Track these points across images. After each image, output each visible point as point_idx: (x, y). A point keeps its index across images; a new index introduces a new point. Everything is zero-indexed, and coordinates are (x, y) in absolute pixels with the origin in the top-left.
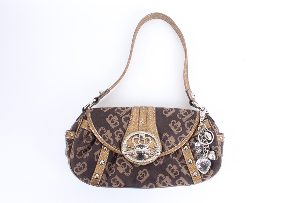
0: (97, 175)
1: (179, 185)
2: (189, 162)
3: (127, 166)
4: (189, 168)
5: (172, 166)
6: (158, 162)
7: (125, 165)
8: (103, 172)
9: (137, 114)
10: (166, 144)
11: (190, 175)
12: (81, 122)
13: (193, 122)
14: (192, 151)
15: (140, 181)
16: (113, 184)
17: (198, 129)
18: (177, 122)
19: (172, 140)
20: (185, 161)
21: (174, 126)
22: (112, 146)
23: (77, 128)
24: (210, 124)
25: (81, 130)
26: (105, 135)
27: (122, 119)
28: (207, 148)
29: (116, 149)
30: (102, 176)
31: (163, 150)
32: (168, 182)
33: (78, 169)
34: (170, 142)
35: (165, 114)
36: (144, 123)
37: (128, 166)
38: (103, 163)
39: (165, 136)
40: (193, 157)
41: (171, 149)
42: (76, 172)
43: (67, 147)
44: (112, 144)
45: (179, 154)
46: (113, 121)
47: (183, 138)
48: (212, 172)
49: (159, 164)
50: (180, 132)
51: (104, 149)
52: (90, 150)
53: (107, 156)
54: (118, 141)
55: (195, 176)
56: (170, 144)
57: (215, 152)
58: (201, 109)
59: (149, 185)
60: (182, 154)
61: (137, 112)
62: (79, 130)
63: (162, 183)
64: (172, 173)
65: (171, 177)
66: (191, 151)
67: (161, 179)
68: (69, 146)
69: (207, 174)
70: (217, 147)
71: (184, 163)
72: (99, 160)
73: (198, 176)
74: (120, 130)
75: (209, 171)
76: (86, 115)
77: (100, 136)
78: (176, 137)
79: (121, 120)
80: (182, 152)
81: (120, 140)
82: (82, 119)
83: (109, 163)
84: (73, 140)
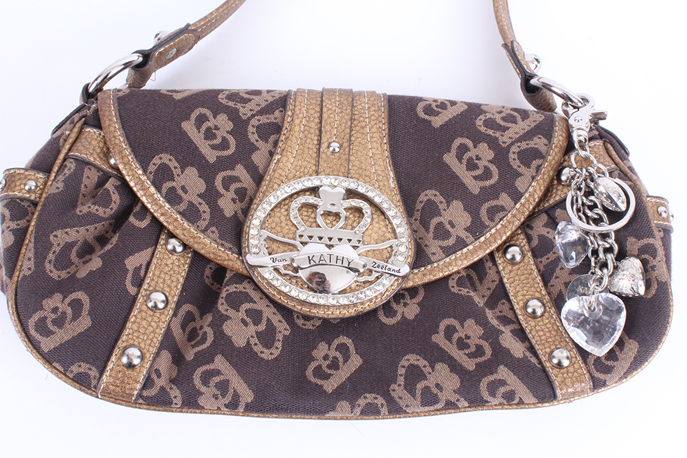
0: (134, 352)
1: (494, 401)
2: (530, 310)
3: (265, 319)
4: (530, 336)
5: (458, 327)
6: (399, 308)
7: (256, 316)
8: (162, 343)
9: (312, 112)
10: (431, 235)
11: (540, 363)
12: (73, 136)
13: (543, 149)
14: (542, 268)
15: (320, 382)
16: (202, 394)
17: (563, 178)
18: (475, 147)
19: (456, 215)
20: (512, 309)
21: (464, 162)
22: (203, 231)
23: (56, 158)
24: (610, 156)
25: (71, 165)
26: (174, 184)
27: (251, 129)
28: (608, 246)
29: (222, 245)
30: (154, 359)
31: (420, 258)
32: (444, 386)
33: (49, 321)
34: (448, 227)
35: (427, 117)
36: (341, 146)
37: (268, 320)
38: (161, 305)
39: (429, 200)
40: (544, 292)
41: (453, 257)
42: (38, 337)
43: (7, 232)
44: (203, 224)
45: (485, 282)
46: (209, 135)
47: (502, 209)
48: (632, 347)
49: (403, 317)
50: (491, 186)
51: (170, 247)
52: (109, 247)
53: (182, 280)
54: (228, 215)
55: (559, 365)
56: (447, 235)
57: (645, 263)
58: (572, 101)
59: (362, 402)
60: (497, 279)
61: (311, 104)
62: (62, 167)
63: (418, 392)
64: (461, 353)
65: (455, 367)
66: (534, 267)
67: (415, 375)
68: (13, 225)
69: (611, 355)
70: (651, 241)
71: (510, 315)
72: (143, 292)
73: (572, 364)
74: (240, 171)
75: (620, 343)
76: (96, 111)
77: (152, 189)
78: (472, 204)
79: (246, 131)
80: (498, 272)
81: (240, 212)
82: (78, 125)
83: (187, 307)
84: (35, 204)
